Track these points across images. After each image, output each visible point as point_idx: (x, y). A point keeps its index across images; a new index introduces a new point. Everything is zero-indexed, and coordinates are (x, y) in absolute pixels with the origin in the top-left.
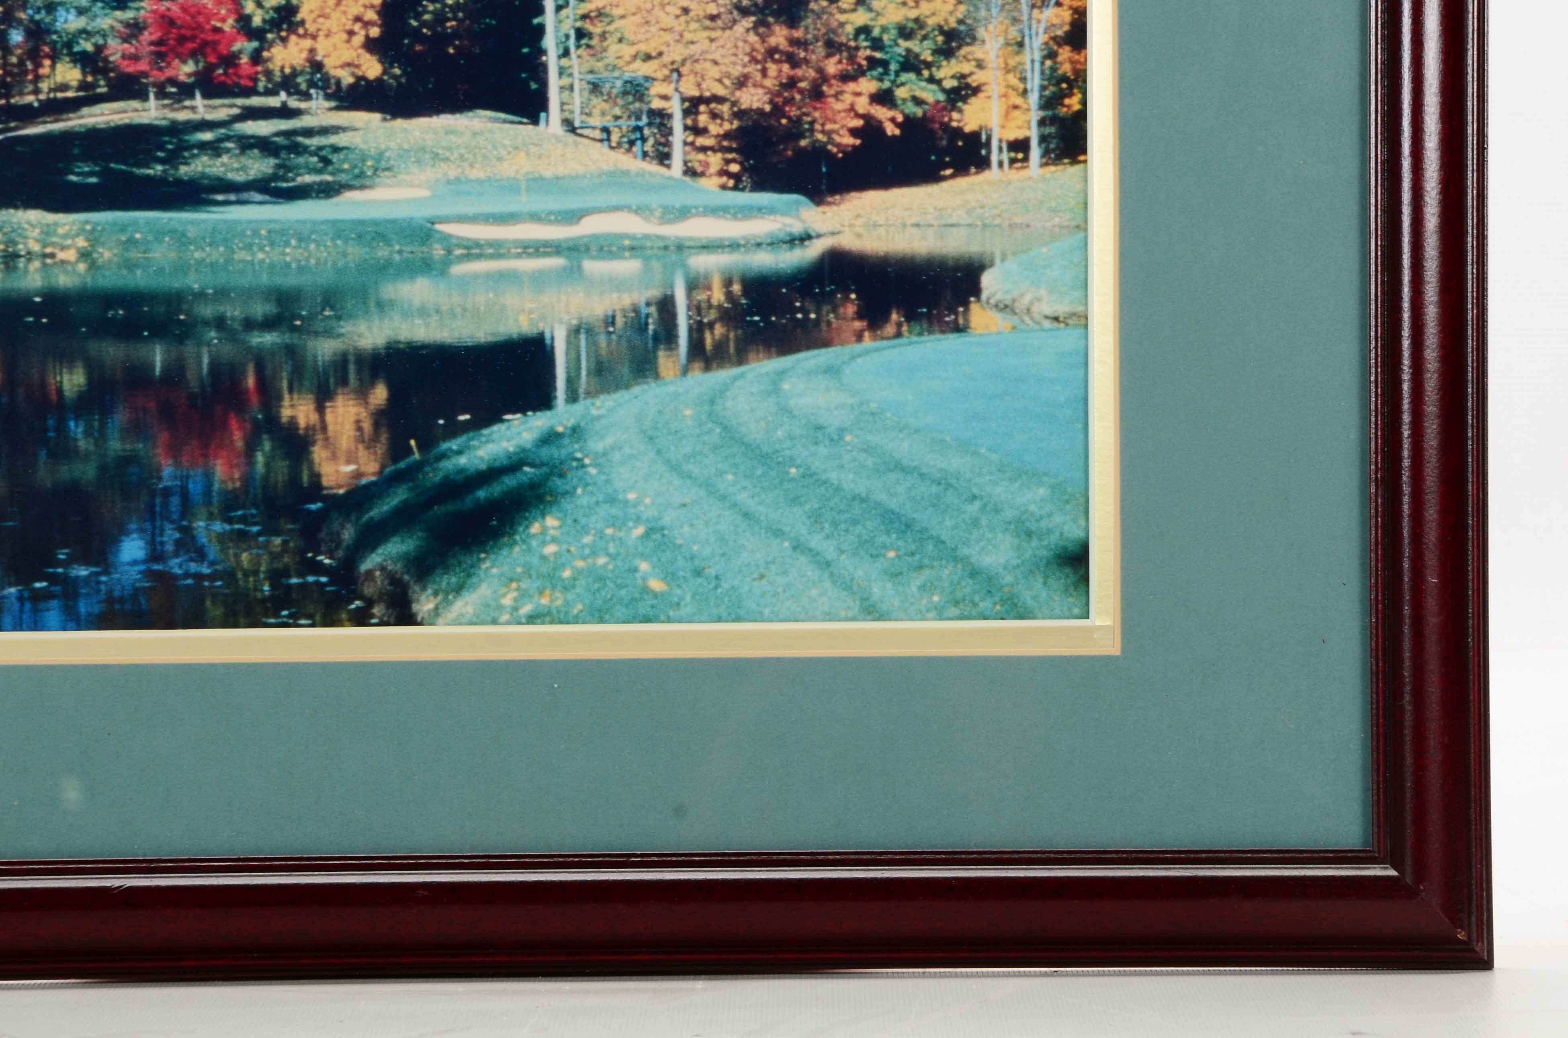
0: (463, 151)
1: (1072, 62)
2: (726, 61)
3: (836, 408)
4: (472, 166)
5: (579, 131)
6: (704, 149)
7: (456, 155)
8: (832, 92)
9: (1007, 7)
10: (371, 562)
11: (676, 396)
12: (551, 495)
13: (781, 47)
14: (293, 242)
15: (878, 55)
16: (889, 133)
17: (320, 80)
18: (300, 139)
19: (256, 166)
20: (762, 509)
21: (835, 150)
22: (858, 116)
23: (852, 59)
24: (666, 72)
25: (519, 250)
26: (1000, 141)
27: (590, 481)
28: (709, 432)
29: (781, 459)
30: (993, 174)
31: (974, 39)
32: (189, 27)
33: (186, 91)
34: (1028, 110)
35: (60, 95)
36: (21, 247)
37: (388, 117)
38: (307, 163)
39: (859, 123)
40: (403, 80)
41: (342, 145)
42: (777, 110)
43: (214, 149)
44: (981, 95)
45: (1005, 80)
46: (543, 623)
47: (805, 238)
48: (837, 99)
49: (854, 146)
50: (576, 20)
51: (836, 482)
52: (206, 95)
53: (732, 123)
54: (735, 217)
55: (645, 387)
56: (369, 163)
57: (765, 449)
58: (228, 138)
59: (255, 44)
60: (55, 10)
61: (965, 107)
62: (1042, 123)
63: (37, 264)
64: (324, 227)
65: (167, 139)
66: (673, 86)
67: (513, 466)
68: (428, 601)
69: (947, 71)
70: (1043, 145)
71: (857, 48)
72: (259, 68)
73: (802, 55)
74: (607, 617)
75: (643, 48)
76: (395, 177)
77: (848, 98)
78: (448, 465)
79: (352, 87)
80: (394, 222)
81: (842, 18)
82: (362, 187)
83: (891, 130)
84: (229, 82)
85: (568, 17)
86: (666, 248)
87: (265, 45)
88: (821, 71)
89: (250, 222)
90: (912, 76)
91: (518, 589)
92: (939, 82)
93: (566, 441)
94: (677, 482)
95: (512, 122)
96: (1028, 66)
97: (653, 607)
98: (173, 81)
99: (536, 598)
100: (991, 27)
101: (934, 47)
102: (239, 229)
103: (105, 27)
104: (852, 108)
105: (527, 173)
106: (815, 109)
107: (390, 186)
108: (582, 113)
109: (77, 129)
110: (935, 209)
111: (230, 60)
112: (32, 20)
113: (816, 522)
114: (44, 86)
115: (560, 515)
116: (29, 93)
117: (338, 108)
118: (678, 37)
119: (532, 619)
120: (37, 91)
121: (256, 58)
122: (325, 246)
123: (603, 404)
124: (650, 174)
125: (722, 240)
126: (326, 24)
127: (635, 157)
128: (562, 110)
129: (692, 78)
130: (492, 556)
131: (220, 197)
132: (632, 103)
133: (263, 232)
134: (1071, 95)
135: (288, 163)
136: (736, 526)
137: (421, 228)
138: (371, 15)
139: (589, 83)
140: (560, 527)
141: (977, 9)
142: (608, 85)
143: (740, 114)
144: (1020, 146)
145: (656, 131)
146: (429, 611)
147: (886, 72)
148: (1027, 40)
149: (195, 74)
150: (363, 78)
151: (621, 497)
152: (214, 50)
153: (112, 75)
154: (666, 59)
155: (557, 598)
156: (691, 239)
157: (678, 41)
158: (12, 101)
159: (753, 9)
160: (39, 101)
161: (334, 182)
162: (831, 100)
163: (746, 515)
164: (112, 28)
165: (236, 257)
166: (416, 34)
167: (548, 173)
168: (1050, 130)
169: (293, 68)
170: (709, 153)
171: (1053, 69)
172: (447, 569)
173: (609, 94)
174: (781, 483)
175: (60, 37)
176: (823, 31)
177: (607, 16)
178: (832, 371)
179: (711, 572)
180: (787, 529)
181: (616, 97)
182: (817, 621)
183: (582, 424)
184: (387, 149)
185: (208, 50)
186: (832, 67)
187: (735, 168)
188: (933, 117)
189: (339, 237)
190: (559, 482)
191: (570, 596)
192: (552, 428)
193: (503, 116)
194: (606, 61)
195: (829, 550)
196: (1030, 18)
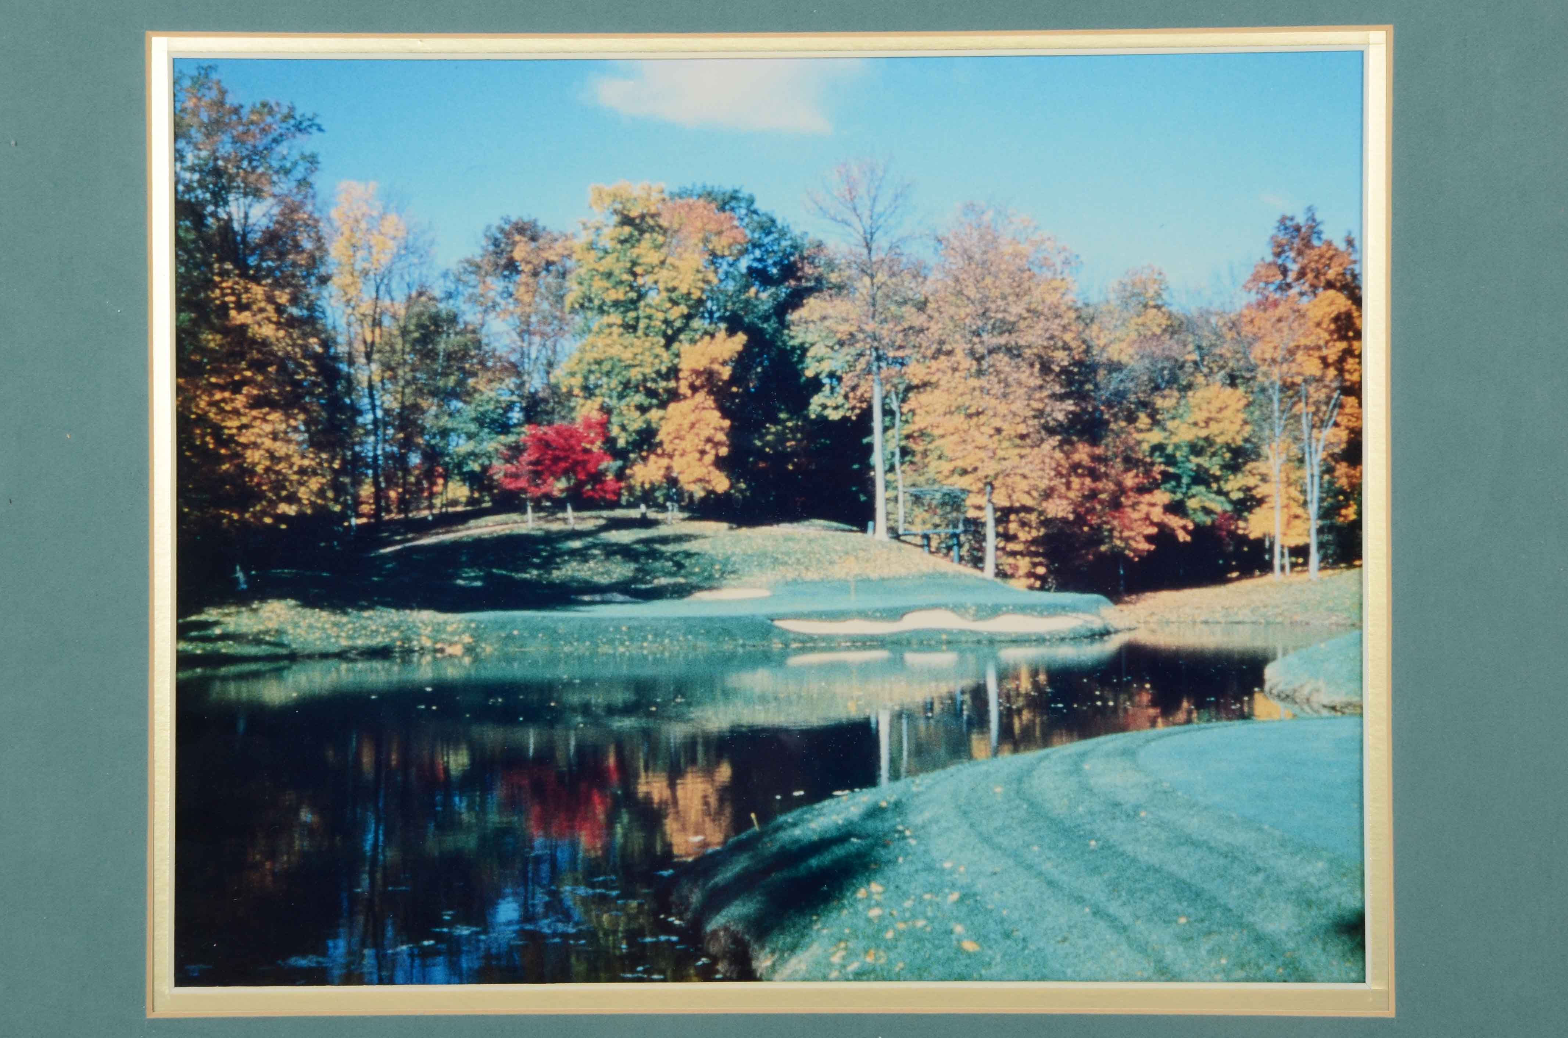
0: (799, 556)
1: (1348, 476)
2: (1034, 475)
3: (1133, 787)
4: (807, 569)
5: (902, 538)
6: (1014, 554)
7: (793, 559)
8: (1130, 503)
9: (1289, 427)
10: (716, 923)
11: (987, 775)
12: (876, 864)
13: (1084, 463)
14: (650, 637)
15: (1171, 470)
16: (1181, 539)
17: (675, 494)
18: (657, 546)
19: (618, 570)
20: (1064, 878)
21: (1132, 554)
22: (1153, 524)
23: (1147, 473)
24: (981, 485)
25: (848, 644)
26: (1283, 547)
27: (910, 851)
28: (1018, 807)
29: (1082, 833)
30: (1276, 576)
31: (1259, 455)
32: (563, 449)
33: (559, 505)
34: (1308, 519)
35: (450, 510)
36: (415, 643)
37: (735, 526)
38: (663, 567)
39: (1154, 530)
40: (748, 494)
41: (693, 551)
42: (1080, 519)
43: (582, 555)
44: (1265, 506)
45: (1287, 492)
46: (868, 980)
47: (1104, 633)
48: (1134, 510)
49: (1149, 551)
50: (900, 440)
51: (1132, 854)
52: (576, 509)
53: (1039, 531)
54: (1041, 614)
55: (960, 766)
56: (717, 567)
57: (1068, 823)
58: (595, 546)
59: (619, 463)
60: (448, 435)
61: (1250, 517)
62: (1320, 531)
63: (428, 658)
64: (677, 624)
65: (542, 547)
66: (986, 497)
67: (842, 836)
68: (767, 958)
69: (1234, 485)
70: (1322, 552)
71: (1152, 464)
72: (623, 484)
73: (1103, 469)
74: (926, 974)
75: (960, 463)
76: (739, 579)
77: (1144, 508)
78: (784, 836)
79: (703, 500)
80: (738, 619)
81: (1139, 436)
82: (711, 588)
83: (1182, 537)
84: (596, 496)
85: (893, 437)
86: (979, 642)
87: (628, 464)
88: (1119, 484)
89: (612, 619)
90: (1202, 489)
91: (846, 948)
92: (1226, 494)
93: (889, 815)
94: (988, 852)
95: (843, 530)
96: (1308, 480)
97: (967, 966)
98: (548, 496)
99: (862, 958)
100: (1274, 445)
101: (1222, 463)
102: (603, 625)
103: (491, 449)
104: (1147, 518)
105: (856, 575)
106: (1114, 518)
107: (735, 587)
108: (905, 522)
109: (465, 539)
110: (1223, 607)
111: (597, 477)
112: (428, 444)
113: (1114, 890)
114: (437, 502)
115: (884, 882)
116: (425, 508)
117: (690, 519)
118: (991, 454)
119: (859, 976)
120: (431, 507)
121: (620, 475)
122: (678, 640)
123: (924, 781)
124: (965, 575)
125: (1029, 634)
126: (681, 445)
127: (952, 561)
128: (888, 519)
129: (1003, 491)
130: (823, 919)
131: (587, 598)
132: (950, 513)
133: (624, 629)
134: (1347, 506)
135: (647, 567)
136: (1042, 893)
137: (762, 624)
138: (721, 437)
139: (911, 495)
140: (884, 892)
141: (1262, 429)
142: (928, 497)
143: (1046, 523)
144: (1300, 552)
145: (971, 537)
146: (767, 967)
147: (1179, 485)
148: (1307, 456)
149: (567, 490)
150: (713, 492)
151: (938, 866)
152: (584, 468)
153: (496, 491)
154: (980, 474)
155: (880, 957)
156: (1001, 634)
157: (991, 458)
158: (410, 515)
159: (1059, 429)
160: (433, 515)
161: (686, 584)
162: (1128, 510)
163: (1051, 883)
164: (497, 450)
165: (600, 650)
166: (760, 453)
167: (874, 575)
168: (1327, 537)
169: (652, 484)
170: (1018, 557)
171: (1331, 483)
172: (783, 930)
173: (929, 505)
174: (1083, 854)
175: (452, 459)
176: (1122, 448)
177: (929, 435)
178: (1127, 753)
179: (1019, 934)
180: (1087, 896)
181: (936, 507)
182: (1115, 980)
183: (904, 800)
184: (733, 554)
185: (579, 469)
186: (1129, 480)
187: (1041, 570)
188: (1221, 525)
189: (690, 633)
190: (883, 852)
191: (892, 955)
192: (877, 803)
193: (835, 524)
194: (927, 476)
195: (1125, 915)
196: (1310, 438)
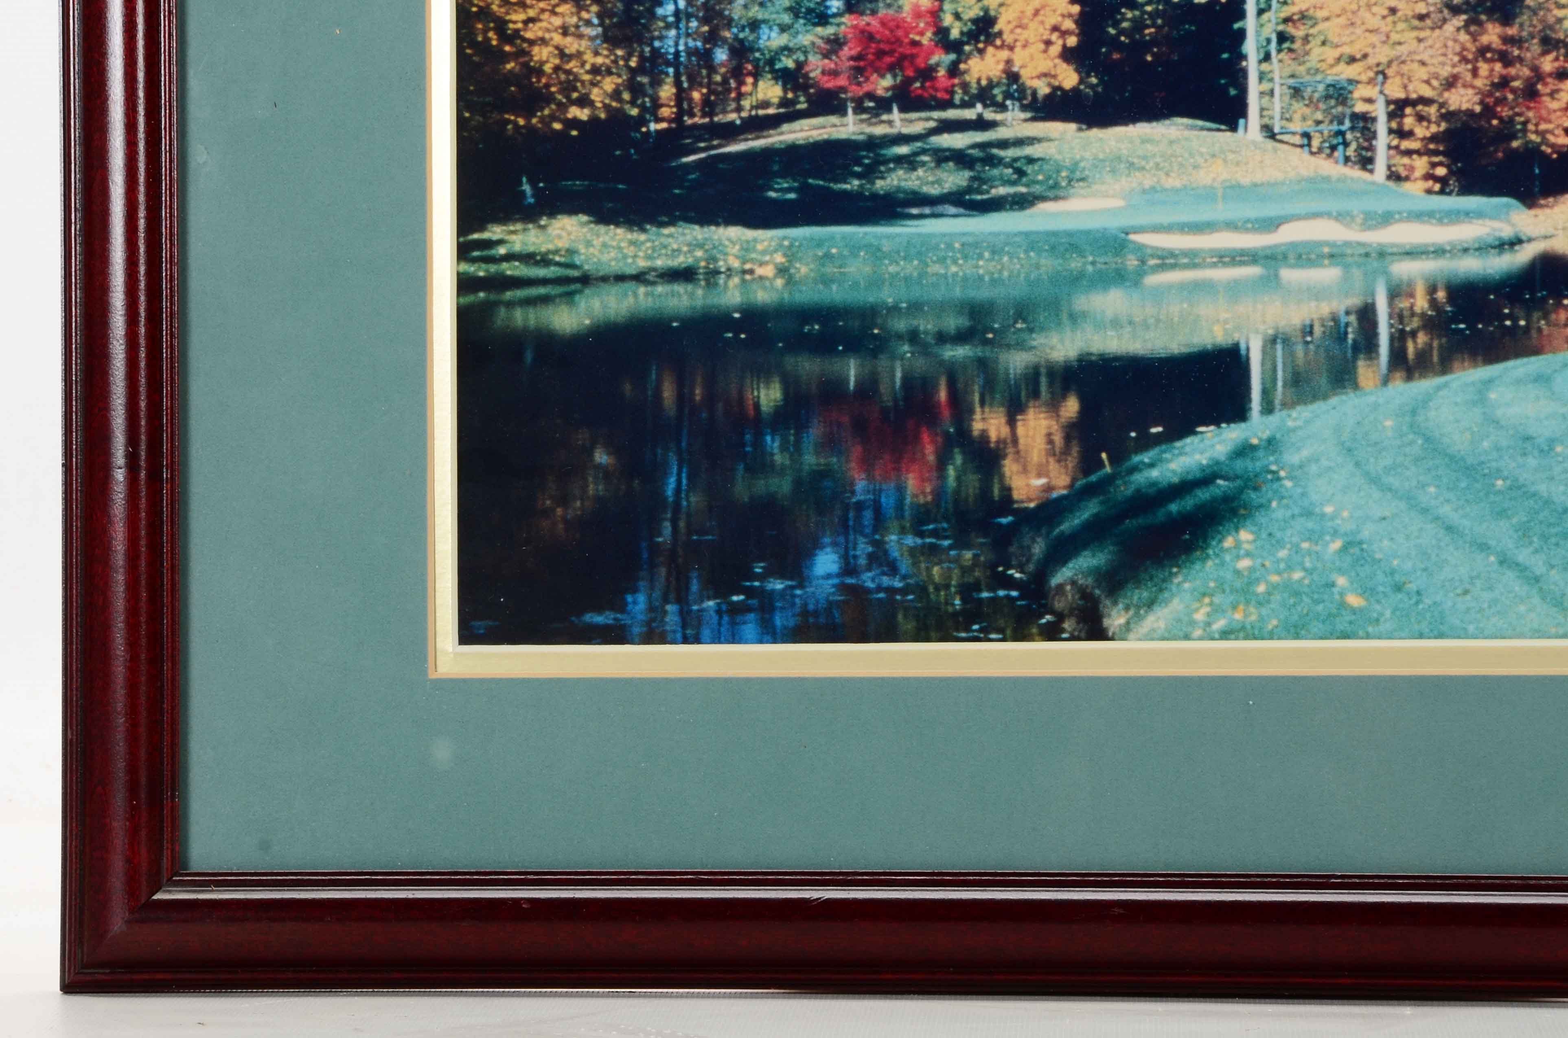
0: (1158, 160)
2: (1435, 61)
3: (1547, 418)
4: (1167, 175)
5: (1278, 137)
6: (1409, 153)
7: (1151, 164)
8: (1548, 91)
10: (1062, 576)
11: (1376, 407)
12: (1245, 509)
13: (1494, 46)
14: (987, 255)
17: (1016, 90)
18: (995, 151)
19: (951, 179)
20: (1466, 523)
21: (1549, 150)
24: (1371, 74)
25: (1215, 260)
27: (1286, 494)
28: (1411, 443)
29: (1486, 471)
32: (888, 42)
33: (883, 105)
35: (761, 112)
36: (721, 263)
37: (1084, 127)
38: (1001, 175)
40: (1100, 89)
41: (1036, 156)
42: (1488, 111)
43: (909, 162)
46: (1237, 639)
47: (1515, 242)
48: (1553, 98)
50: (1277, 24)
51: (1545, 494)
52: (902, 110)
53: (1439, 125)
54: (1440, 221)
55: (1344, 397)
56: (1064, 174)
57: (1470, 461)
58: (924, 152)
59: (952, 57)
60: (759, 28)
63: (736, 280)
64: (1017, 239)
65: (864, 153)
66: (1378, 88)
67: (1206, 479)
68: (1120, 616)
72: (956, 81)
73: (1516, 52)
74: (1303, 632)
75: (1347, 50)
76: (1089, 187)
77: (1564, 96)
78: (1140, 479)
79: (1047, 97)
80: (1088, 232)
81: (1560, 13)
82: (1056, 198)
84: (926, 95)
85: (1269, 21)
86: (1367, 255)
87: (962, 57)
88: (1535, 69)
89: (944, 235)
91: (1211, 604)
93: (1261, 453)
94: (1376, 494)
95: (1210, 130)
97: (1351, 623)
98: (871, 96)
99: (1229, 614)
102: (934, 241)
103: (806, 43)
105: (1224, 181)
106: (1529, 108)
107: (1084, 197)
108: (1282, 118)
109: (777, 146)
111: (928, 73)
112: (736, 38)
113: (1524, 535)
114: (746, 103)
115: (1254, 529)
116: (732, 111)
117: (1033, 119)
118: (1384, 38)
119: (1225, 635)
120: (739, 109)
121: (954, 71)
122: (1018, 258)
123: (1301, 414)
124: (1352, 179)
125: (1427, 245)
126: (1023, 35)
127: (1337, 162)
128: (1262, 116)
129: (1398, 80)
130: (1185, 571)
131: (915, 211)
132: (1335, 107)
133: (957, 245)
135: (983, 175)
136: (1439, 540)
137: (1116, 238)
138: (1069, 24)
139: (1290, 87)
140: (1255, 541)
142: (1309, 89)
143: (1448, 116)
145: (1358, 135)
146: (1120, 625)
149: (893, 88)
150: (1059, 88)
151: (1317, 510)
152: (912, 63)
153: (812, 91)
154: (1371, 61)
155: (1251, 614)
156: (1393, 245)
157: (1384, 42)
158: (716, 119)
159: (1465, 7)
160: (741, 118)
161: (1029, 194)
162: (1546, 99)
163: (1450, 529)
164: (813, 44)
165: (929, 270)
166: (1114, 43)
167: (1246, 181)
169: (990, 80)
170: (1415, 156)
172: (1138, 584)
173: (1311, 99)
174: (1487, 495)
175: (763, 54)
176: (1540, 27)
177: (1311, 18)
178: (1542, 379)
179: (1412, 587)
180: (1492, 543)
181: (1318, 101)
182: (1525, 637)
183: (1278, 436)
184: (1082, 159)
185: (906, 64)
186: (1548, 64)
187: (1441, 171)
189: (1032, 249)
190: (1253, 495)
191: (1264, 611)
192: (1246, 440)
193: (1200, 123)
194: (1308, 65)
195: (1538, 565)
